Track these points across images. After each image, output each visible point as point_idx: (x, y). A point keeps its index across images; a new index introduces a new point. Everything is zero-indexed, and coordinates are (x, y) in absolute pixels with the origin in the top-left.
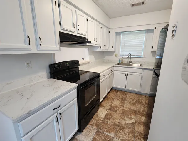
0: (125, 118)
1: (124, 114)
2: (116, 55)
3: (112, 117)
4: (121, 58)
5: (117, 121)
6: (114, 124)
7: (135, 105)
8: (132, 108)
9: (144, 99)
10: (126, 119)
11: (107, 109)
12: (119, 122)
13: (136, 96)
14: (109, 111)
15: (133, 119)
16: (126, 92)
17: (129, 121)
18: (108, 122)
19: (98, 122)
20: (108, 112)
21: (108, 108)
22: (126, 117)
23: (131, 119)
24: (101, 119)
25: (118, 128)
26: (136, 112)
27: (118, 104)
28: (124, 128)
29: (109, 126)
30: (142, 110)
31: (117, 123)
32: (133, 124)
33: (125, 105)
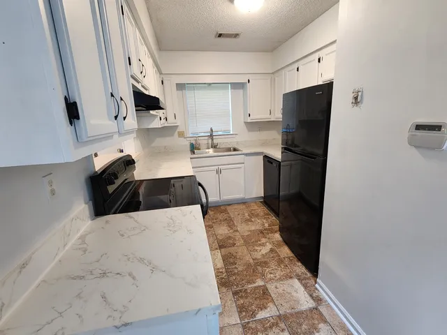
0: (256, 248)
1: (250, 242)
2: (181, 135)
3: (235, 257)
4: (193, 139)
5: (248, 259)
6: (249, 265)
7: (252, 221)
8: (253, 228)
9: (256, 207)
10: (259, 248)
11: (217, 249)
12: (253, 259)
13: (242, 207)
14: (223, 250)
15: (267, 244)
16: (220, 206)
17: (265, 250)
18: (236, 268)
19: (222, 278)
20: (223, 253)
21: (217, 246)
22: (256, 245)
23: (263, 245)
24: (221, 270)
25: (259, 267)
26: (262, 232)
27: (226, 231)
28: (266, 263)
29: (245, 273)
30: (266, 225)
31: (251, 261)
32: (272, 250)
33: (239, 229)
